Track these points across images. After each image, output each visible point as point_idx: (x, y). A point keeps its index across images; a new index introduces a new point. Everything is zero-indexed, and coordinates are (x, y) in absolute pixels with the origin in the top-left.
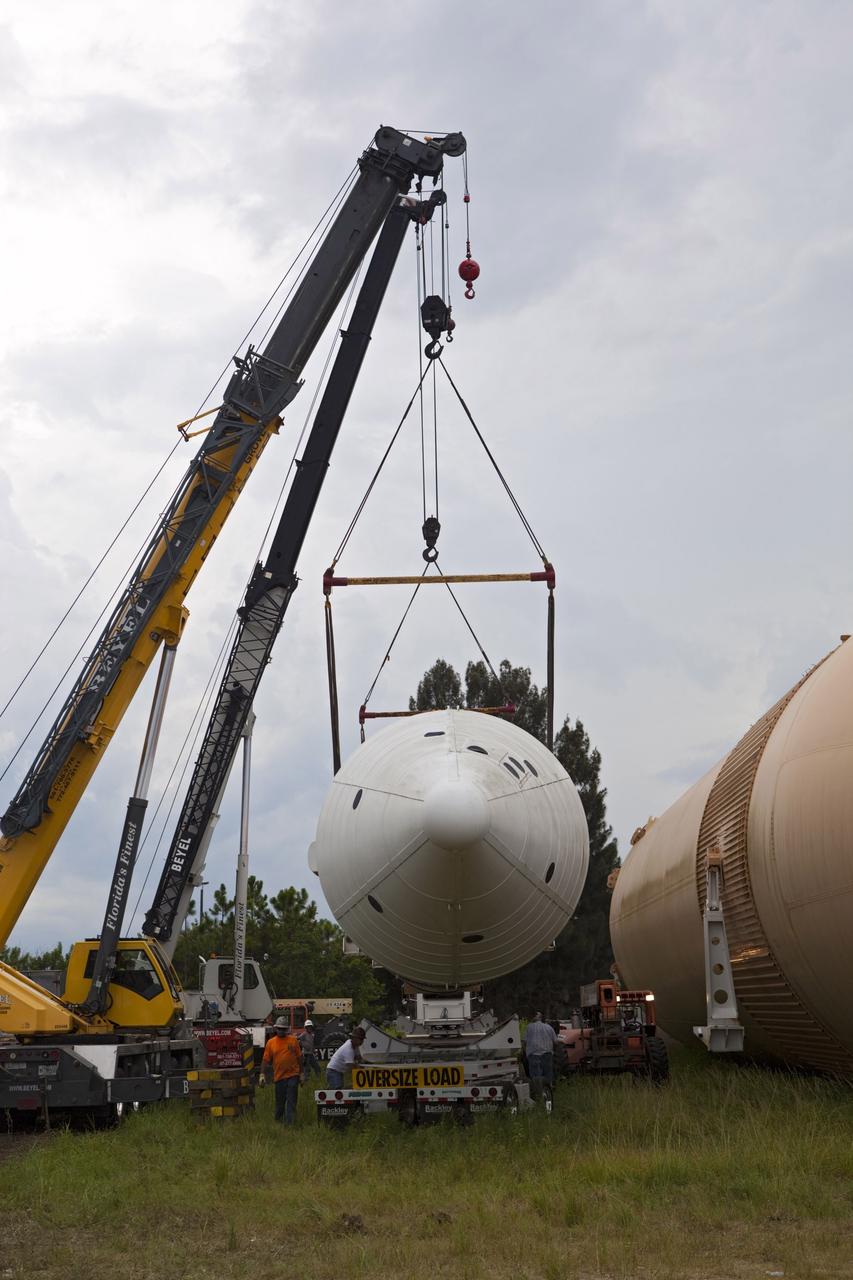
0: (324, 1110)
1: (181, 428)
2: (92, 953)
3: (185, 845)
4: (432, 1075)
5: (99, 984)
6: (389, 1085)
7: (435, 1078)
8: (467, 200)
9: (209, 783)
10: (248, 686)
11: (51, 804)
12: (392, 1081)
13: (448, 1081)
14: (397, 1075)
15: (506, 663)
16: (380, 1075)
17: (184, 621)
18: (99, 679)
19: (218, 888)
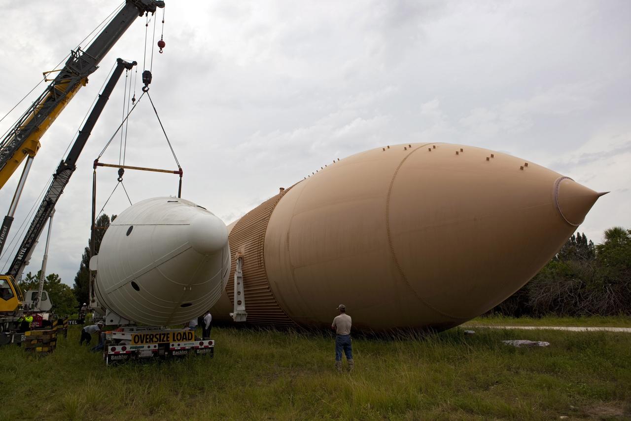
0: (112, 357)
1: (44, 74)
3: (24, 250)
4: (177, 336)
6: (153, 342)
7: (179, 338)
8: (163, 22)
9: (35, 231)
10: (54, 200)
12: (155, 339)
13: (186, 339)
14: (158, 337)
16: (148, 337)
17: (38, 148)
19: (29, 273)
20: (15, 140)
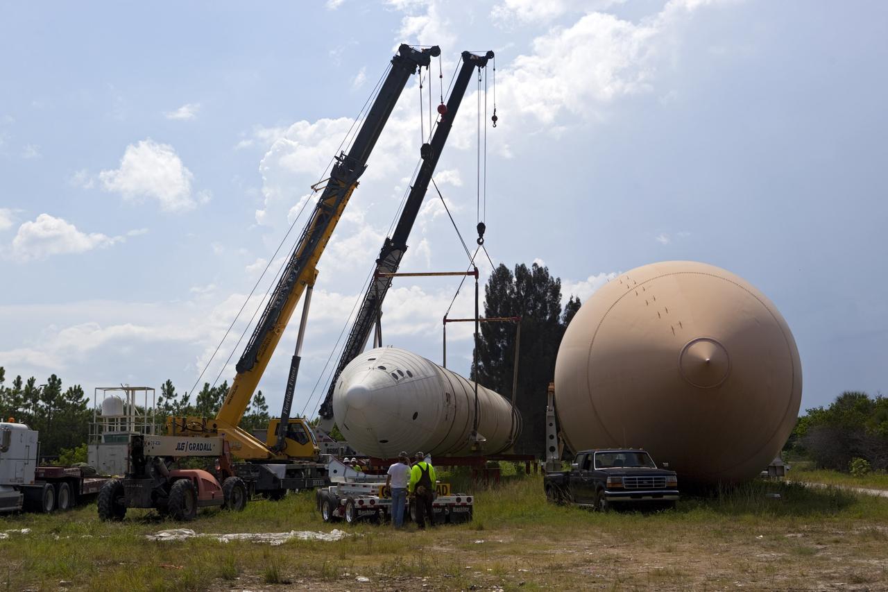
1: (312, 187)
2: (278, 424)
5: (280, 438)
9: (356, 344)
11: (258, 358)
15: (535, 265)
17: (316, 275)
18: (278, 303)
20: (292, 273)
